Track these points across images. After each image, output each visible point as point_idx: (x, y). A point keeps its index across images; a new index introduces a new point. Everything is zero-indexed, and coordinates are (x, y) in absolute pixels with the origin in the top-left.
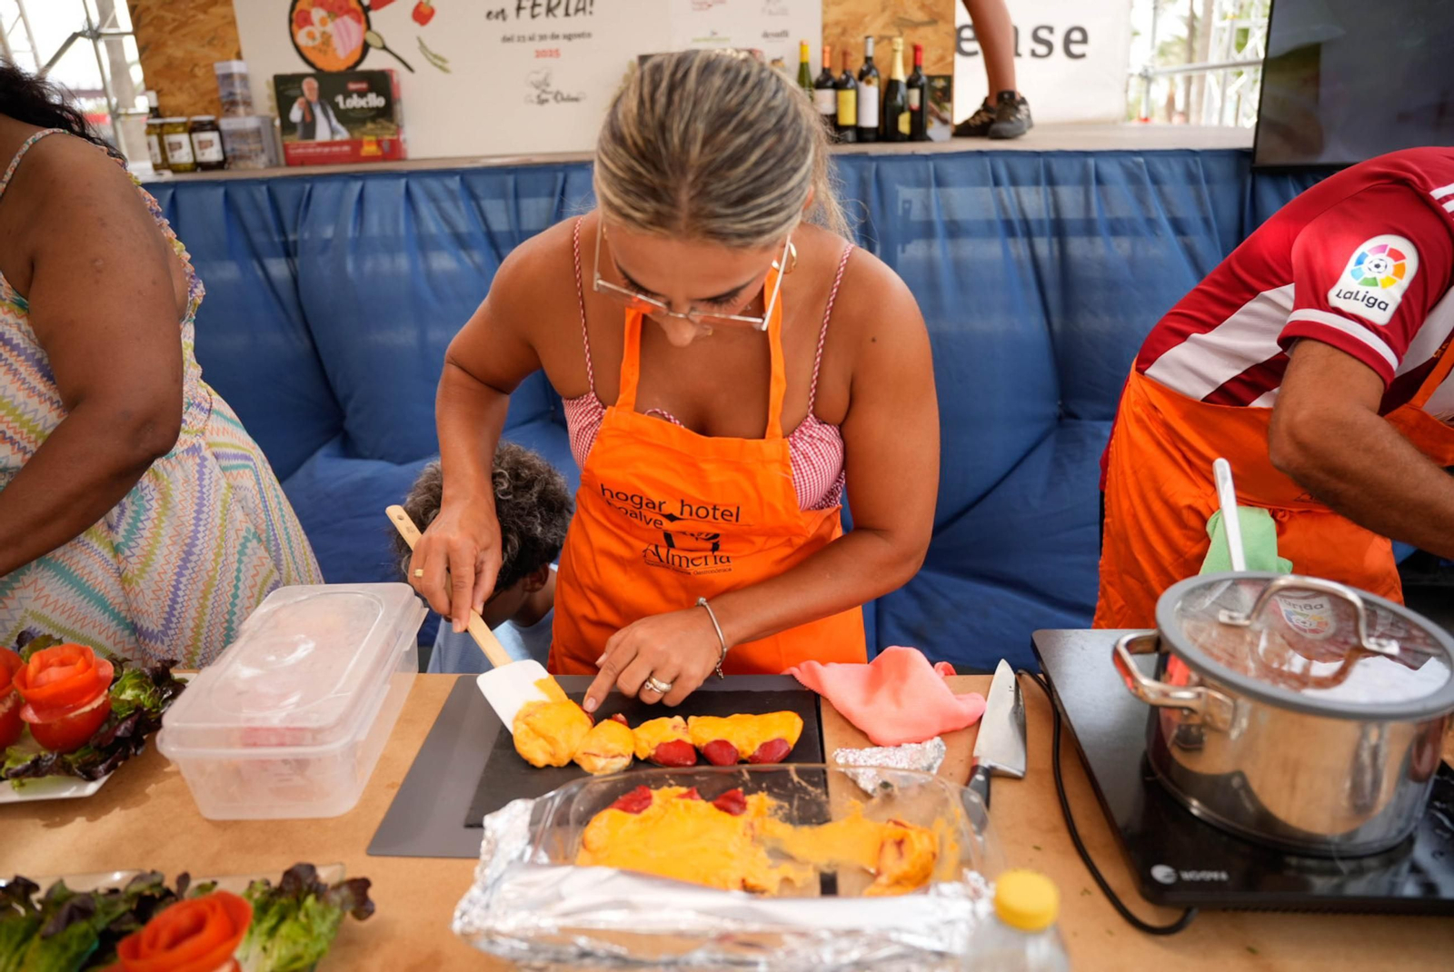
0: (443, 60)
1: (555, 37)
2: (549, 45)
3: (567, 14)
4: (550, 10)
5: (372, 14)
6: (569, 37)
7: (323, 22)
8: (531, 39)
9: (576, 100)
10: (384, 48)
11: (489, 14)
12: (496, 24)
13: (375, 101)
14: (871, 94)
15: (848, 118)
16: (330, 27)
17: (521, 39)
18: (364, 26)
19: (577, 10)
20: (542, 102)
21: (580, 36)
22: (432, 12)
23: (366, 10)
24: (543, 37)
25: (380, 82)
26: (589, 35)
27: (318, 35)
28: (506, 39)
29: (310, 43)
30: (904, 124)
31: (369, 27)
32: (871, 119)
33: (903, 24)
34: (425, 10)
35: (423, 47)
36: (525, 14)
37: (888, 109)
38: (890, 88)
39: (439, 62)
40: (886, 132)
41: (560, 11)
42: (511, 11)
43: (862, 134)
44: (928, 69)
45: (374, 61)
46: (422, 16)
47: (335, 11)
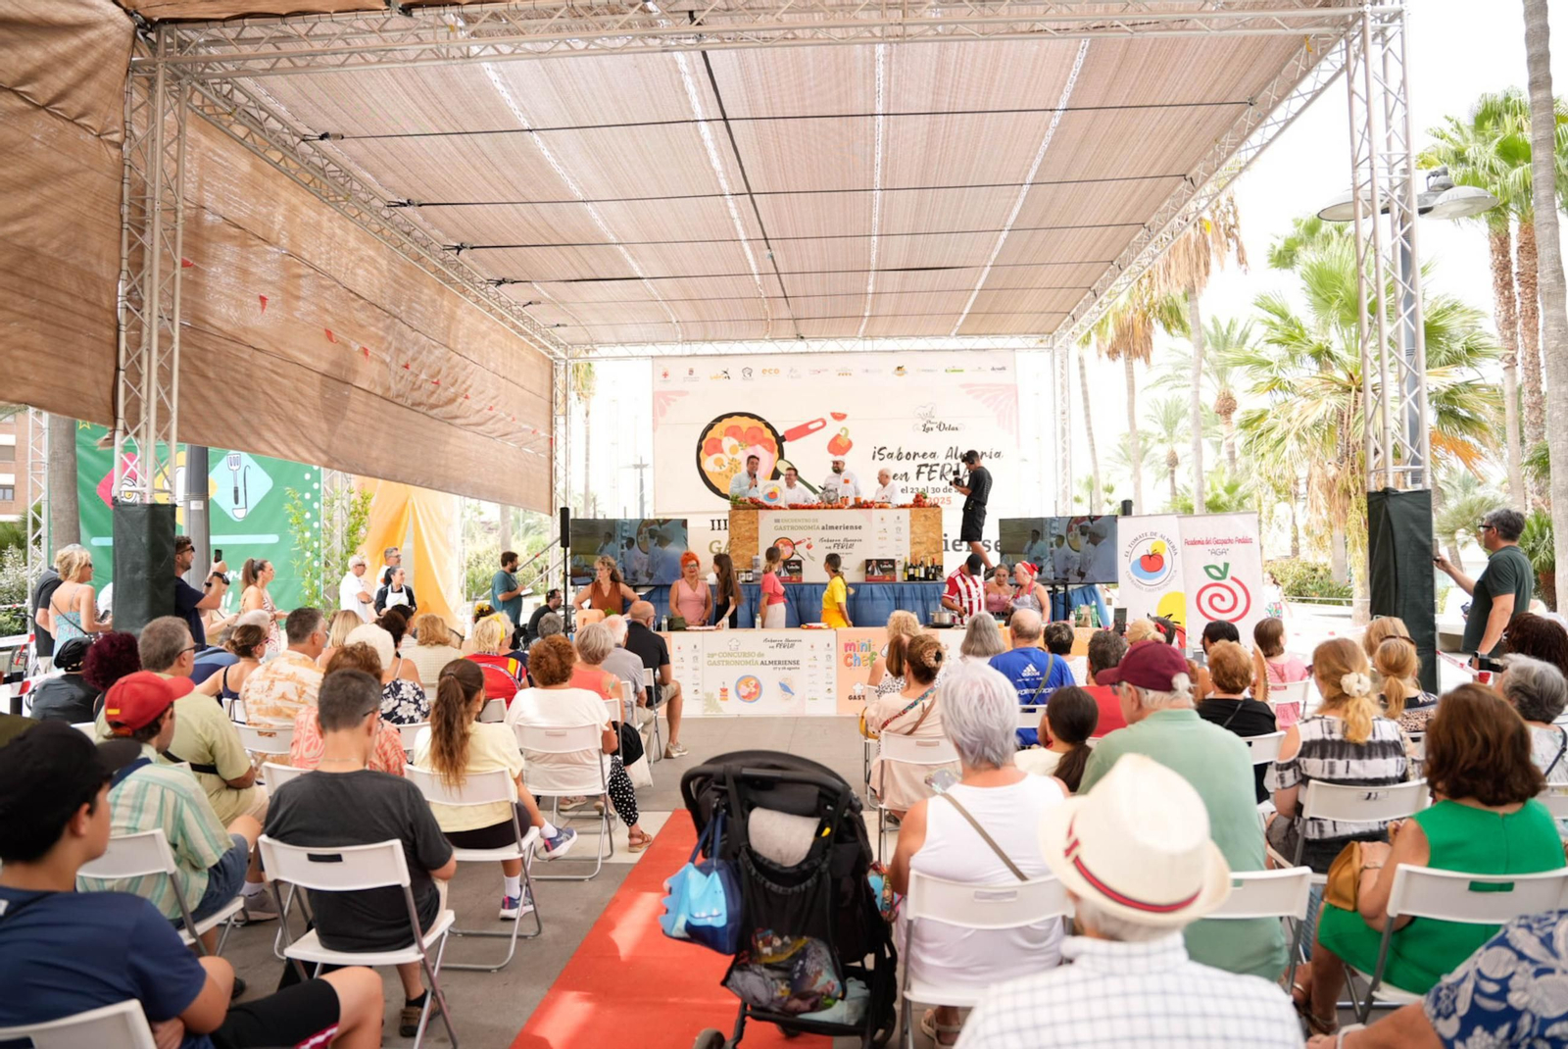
3: (847, 549)
5: (796, 546)
9: (848, 569)
10: (798, 554)
13: (797, 567)
14: (922, 570)
15: (917, 575)
18: (793, 548)
19: (849, 548)
21: (850, 553)
22: (812, 546)
23: (794, 545)
25: (799, 563)
30: (931, 577)
32: (923, 575)
33: (930, 553)
35: (808, 554)
37: (927, 573)
38: (927, 569)
39: (812, 558)
40: (926, 578)
41: (845, 548)
43: (920, 579)
44: (937, 564)
45: (795, 558)
46: (809, 547)
47: (785, 545)
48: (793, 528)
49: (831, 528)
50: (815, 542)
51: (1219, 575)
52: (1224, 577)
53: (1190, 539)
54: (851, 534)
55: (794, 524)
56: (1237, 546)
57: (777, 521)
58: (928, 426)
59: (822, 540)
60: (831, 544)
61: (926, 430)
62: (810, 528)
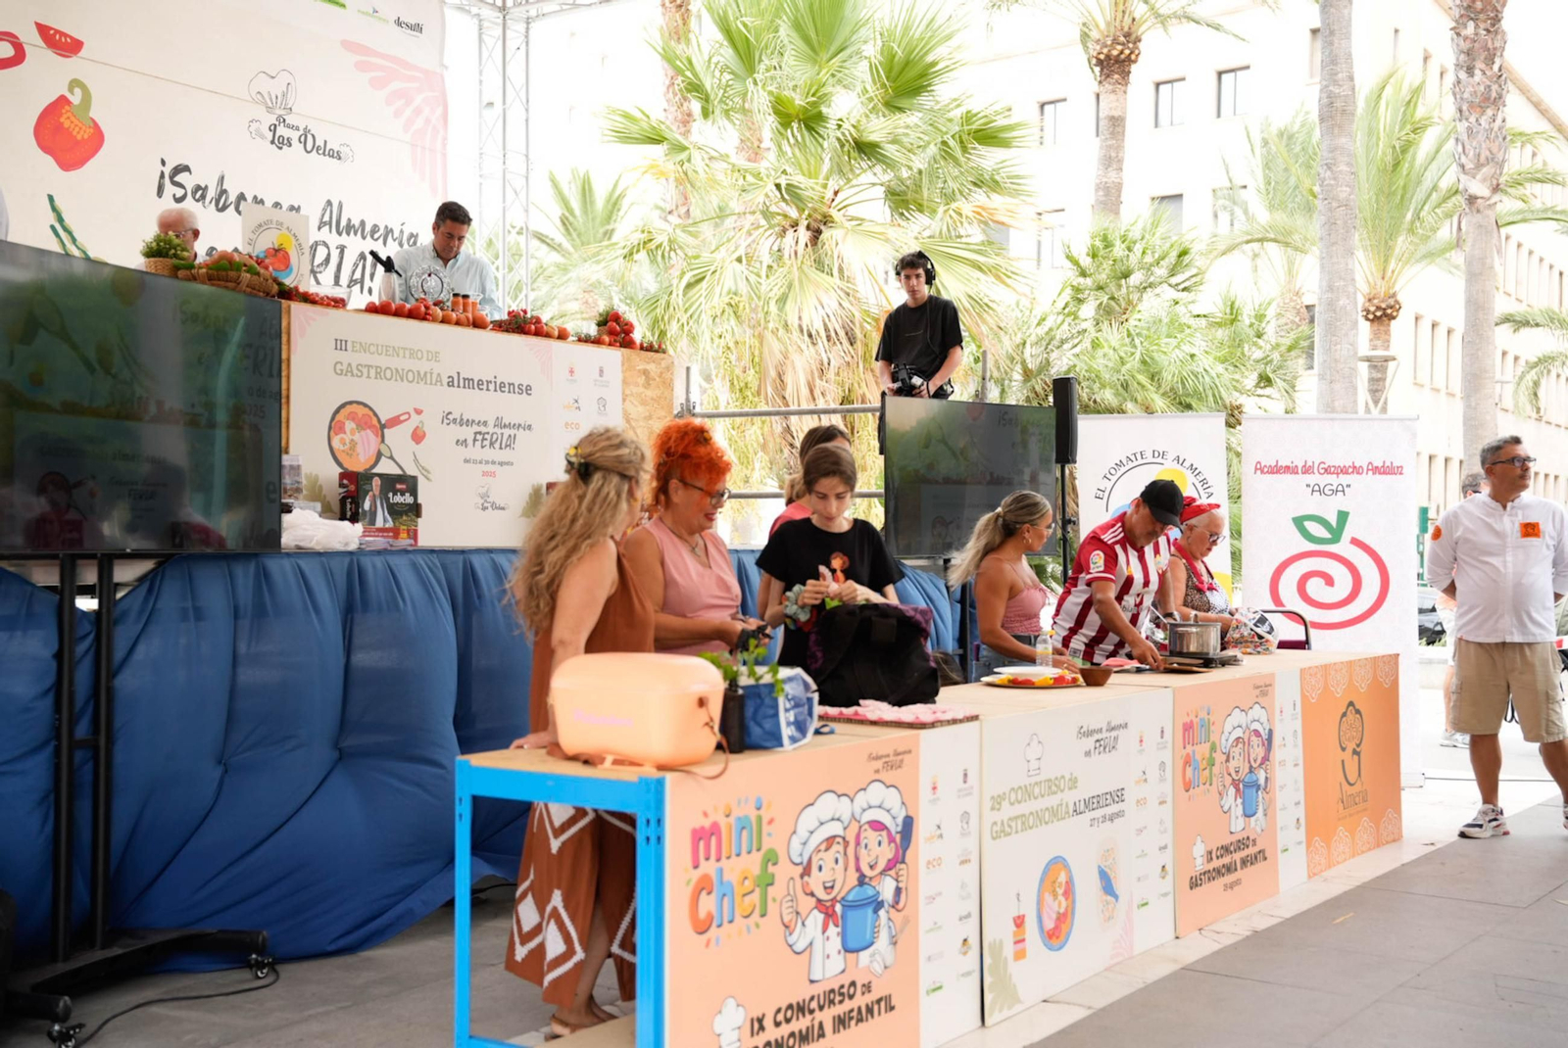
0: (428, 472)
1: (493, 463)
2: (490, 468)
3: (501, 448)
4: (492, 444)
5: (386, 431)
6: (501, 464)
7: (353, 432)
8: (481, 462)
9: (503, 509)
10: (391, 458)
11: (458, 441)
12: (461, 448)
16: (357, 437)
17: (475, 462)
18: (380, 439)
19: (506, 446)
20: (484, 509)
21: (507, 463)
22: (424, 435)
23: (383, 427)
24: (487, 462)
26: (512, 464)
27: (347, 442)
28: (466, 461)
29: (342, 448)
31: (383, 441)
34: (419, 432)
35: (416, 460)
36: (478, 444)
39: (425, 473)
41: (497, 445)
42: (470, 442)
46: (418, 437)
47: (362, 425)
48: (380, 373)
49: (469, 383)
50: (431, 423)
51: (1323, 533)
52: (1336, 538)
53: (1269, 461)
54: (510, 407)
55: (382, 361)
56: (1369, 478)
57: (341, 345)
58: (281, 131)
59: (447, 418)
60: (467, 433)
61: (281, 143)
62: (421, 377)
